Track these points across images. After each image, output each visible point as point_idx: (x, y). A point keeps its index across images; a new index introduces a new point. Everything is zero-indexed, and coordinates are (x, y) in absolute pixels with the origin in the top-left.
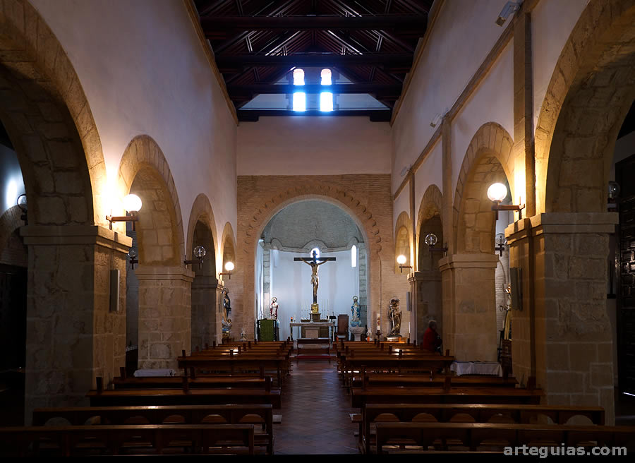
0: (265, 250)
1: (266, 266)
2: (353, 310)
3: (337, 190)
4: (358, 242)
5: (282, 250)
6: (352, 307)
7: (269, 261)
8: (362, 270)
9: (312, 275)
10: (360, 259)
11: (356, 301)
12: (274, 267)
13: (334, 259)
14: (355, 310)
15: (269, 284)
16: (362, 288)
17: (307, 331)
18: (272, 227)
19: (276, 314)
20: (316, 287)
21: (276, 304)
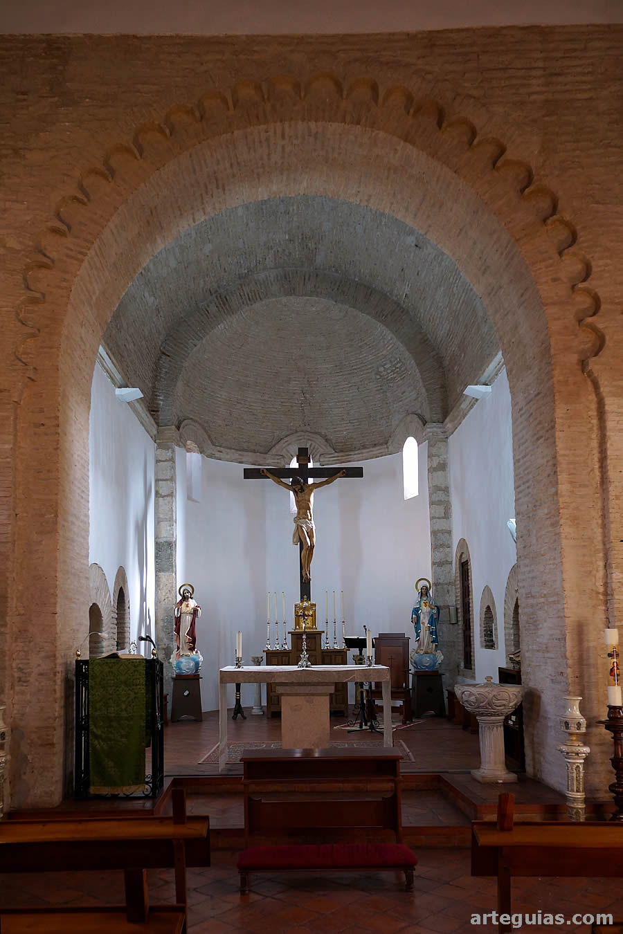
0: (160, 446)
1: (163, 492)
2: (417, 622)
3: (409, 98)
4: (425, 423)
5: (211, 456)
6: (416, 611)
7: (172, 479)
8: (439, 503)
9: (297, 519)
10: (431, 470)
11: (424, 593)
12: (189, 498)
13: (358, 473)
14: (425, 620)
15: (170, 545)
16: (440, 556)
17: (283, 699)
18: (180, 384)
19: (192, 633)
20: (307, 552)
21: (192, 603)
